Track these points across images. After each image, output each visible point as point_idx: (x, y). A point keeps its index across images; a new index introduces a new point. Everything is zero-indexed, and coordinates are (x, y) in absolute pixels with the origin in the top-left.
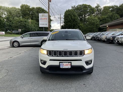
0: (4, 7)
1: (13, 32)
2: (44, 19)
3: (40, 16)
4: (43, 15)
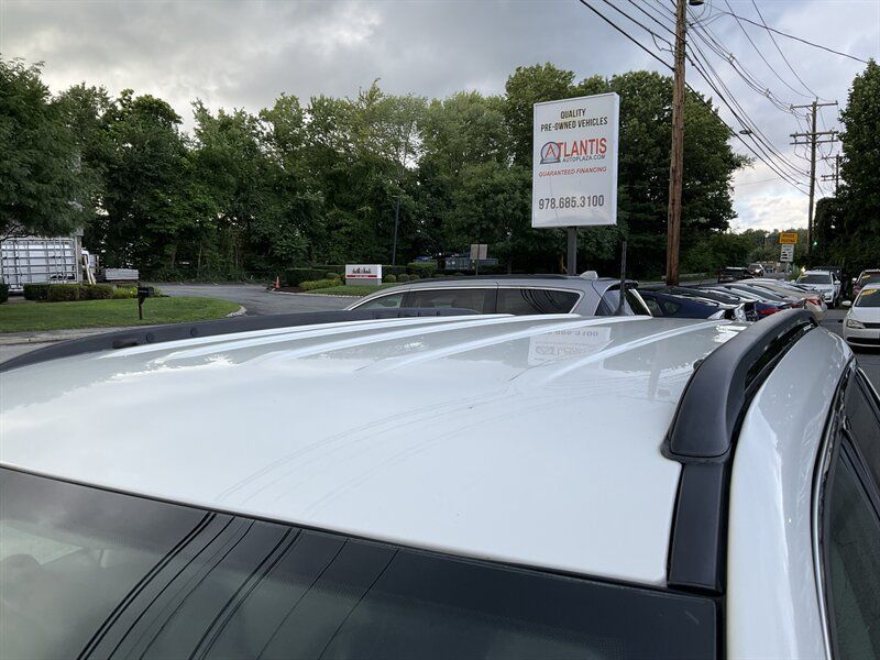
0: (405, 102)
1: (450, 263)
2: (580, 148)
3: (546, 127)
4: (571, 114)
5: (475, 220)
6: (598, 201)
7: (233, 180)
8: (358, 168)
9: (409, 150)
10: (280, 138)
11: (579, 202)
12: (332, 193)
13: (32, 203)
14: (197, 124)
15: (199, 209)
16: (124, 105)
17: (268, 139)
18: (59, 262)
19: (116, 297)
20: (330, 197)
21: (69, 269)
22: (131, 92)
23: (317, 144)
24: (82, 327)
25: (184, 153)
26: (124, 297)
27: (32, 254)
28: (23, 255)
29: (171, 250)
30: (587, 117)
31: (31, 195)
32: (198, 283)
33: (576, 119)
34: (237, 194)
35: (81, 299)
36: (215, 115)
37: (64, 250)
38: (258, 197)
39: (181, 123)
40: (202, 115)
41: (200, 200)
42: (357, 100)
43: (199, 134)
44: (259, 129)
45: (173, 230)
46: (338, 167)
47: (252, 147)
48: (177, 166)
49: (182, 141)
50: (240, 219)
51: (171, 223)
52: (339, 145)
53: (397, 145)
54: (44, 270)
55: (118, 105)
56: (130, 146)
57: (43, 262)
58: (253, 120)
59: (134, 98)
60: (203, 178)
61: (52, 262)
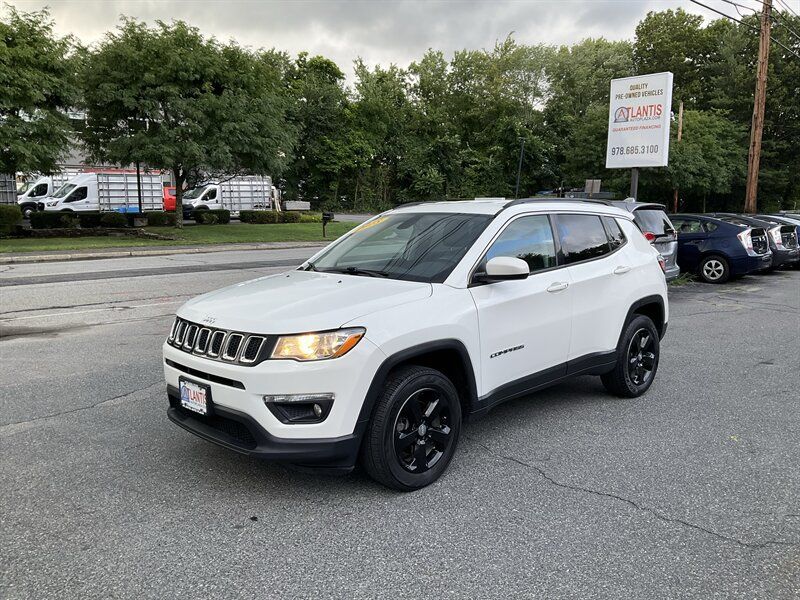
0: (536, 51)
2: (643, 112)
3: (619, 97)
4: (637, 87)
5: (594, 158)
6: (654, 149)
7: (384, 126)
8: (490, 112)
9: (538, 94)
10: (424, 89)
11: (640, 150)
12: (466, 134)
13: (258, 152)
14: (357, 80)
15: (357, 153)
16: (300, 66)
17: (414, 89)
18: (260, 194)
19: (302, 222)
20: (464, 139)
21: (267, 200)
22: (306, 54)
23: (456, 92)
24: (287, 241)
25: (346, 105)
26: (308, 221)
27: (242, 188)
28: (235, 189)
29: (334, 186)
30: (649, 89)
31: (258, 147)
32: (354, 213)
33: (641, 91)
34: (387, 139)
35: (279, 222)
36: (371, 70)
37: (264, 186)
38: (405, 140)
39: (344, 79)
40: (361, 70)
41: (358, 144)
42: (493, 51)
43: (358, 87)
44: (408, 81)
45: (337, 169)
46: (472, 113)
47: (401, 98)
48: (342, 116)
49: (345, 95)
50: (388, 159)
51: (335, 163)
52: (475, 91)
53: (526, 89)
54: (249, 200)
55: (296, 66)
56: (305, 100)
57: (249, 195)
58: (403, 73)
59: (308, 60)
60: (360, 125)
61: (255, 195)
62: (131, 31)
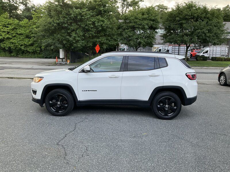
18: (224, 52)
21: (226, 54)
28: (215, 50)
35: (224, 61)
37: (226, 49)
57: (220, 52)
62: (178, 6)
